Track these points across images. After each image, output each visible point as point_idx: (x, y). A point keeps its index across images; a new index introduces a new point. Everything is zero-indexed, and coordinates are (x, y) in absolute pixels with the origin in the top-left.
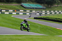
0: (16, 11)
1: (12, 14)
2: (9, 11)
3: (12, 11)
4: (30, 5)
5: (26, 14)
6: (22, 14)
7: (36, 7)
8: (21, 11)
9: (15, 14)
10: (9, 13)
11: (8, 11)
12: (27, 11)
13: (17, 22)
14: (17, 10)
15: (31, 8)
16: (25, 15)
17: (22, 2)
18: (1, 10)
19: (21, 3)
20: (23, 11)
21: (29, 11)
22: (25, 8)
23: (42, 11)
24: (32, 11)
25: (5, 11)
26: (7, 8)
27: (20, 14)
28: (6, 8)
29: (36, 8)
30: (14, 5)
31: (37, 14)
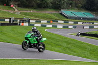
0: (51, 22)
1: (45, 26)
2: (42, 22)
3: (46, 22)
4: (75, 12)
5: (68, 27)
6: (61, 27)
7: (84, 16)
8: (59, 22)
10: (41, 26)
11: (40, 22)
12: (70, 22)
13: (52, 39)
14: (53, 21)
15: (76, 18)
16: (67, 29)
17: (62, 8)
18: (29, 20)
19: (60, 10)
20: (63, 22)
21: (73, 23)
22: (67, 17)
23: (93, 23)
24: (77, 23)
25: (34, 21)
26: (39, 17)
27: (58, 27)
28: (36, 17)
30: (49, 13)
31: (85, 27)
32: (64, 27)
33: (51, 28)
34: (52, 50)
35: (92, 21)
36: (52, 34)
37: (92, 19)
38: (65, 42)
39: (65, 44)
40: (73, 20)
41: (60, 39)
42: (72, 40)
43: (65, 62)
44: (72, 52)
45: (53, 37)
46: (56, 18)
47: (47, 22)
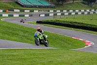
0: (7, 11)
3: (1, 11)
5: (24, 16)
6: (18, 16)
8: (15, 10)
9: (7, 15)
12: (25, 11)
13: (9, 28)
14: (9, 10)
15: (32, 7)
16: (23, 18)
20: (19, 11)
21: (29, 11)
22: (22, 6)
23: (49, 11)
24: (33, 11)
29: (40, 7)
31: (41, 15)
32: (20, 16)
33: (7, 17)
34: (9, 40)
35: (48, 9)
36: (9, 24)
37: (47, 7)
38: (22, 31)
39: (22, 33)
40: (29, 9)
41: (17, 28)
42: (28, 29)
43: (21, 51)
44: (29, 41)
45: (9, 26)
46: (12, 7)
47: (3, 11)
